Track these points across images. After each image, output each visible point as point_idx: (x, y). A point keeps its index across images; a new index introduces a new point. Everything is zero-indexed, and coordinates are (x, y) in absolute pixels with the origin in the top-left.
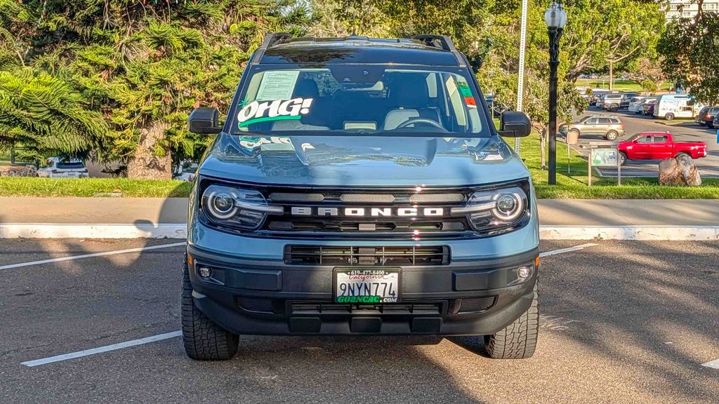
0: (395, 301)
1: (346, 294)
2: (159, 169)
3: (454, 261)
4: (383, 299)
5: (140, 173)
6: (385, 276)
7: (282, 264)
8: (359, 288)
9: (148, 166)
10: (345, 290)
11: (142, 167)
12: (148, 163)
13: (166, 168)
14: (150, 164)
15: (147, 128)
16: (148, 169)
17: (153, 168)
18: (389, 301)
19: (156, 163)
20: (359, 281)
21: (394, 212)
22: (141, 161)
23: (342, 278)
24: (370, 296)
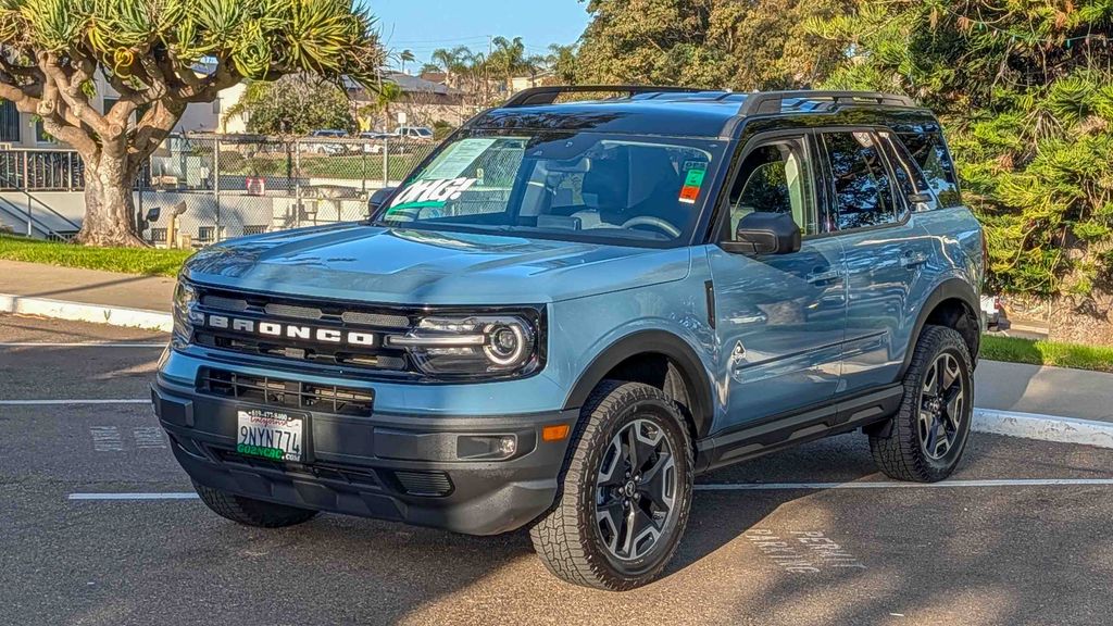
0: (298, 459)
1: (247, 442)
2: (1096, 316)
3: (377, 413)
4: (284, 454)
5: (1064, 320)
6: (289, 423)
7: (192, 391)
8: (261, 436)
9: (1078, 309)
10: (246, 436)
11: (1068, 311)
12: (1079, 304)
13: (1108, 315)
14: (1082, 306)
15: (1081, 249)
16: (1076, 315)
17: (1085, 313)
18: (292, 458)
19: (1091, 306)
20: (260, 426)
21: (313, 333)
22: (1068, 300)
23: (244, 419)
24: (272, 448)
